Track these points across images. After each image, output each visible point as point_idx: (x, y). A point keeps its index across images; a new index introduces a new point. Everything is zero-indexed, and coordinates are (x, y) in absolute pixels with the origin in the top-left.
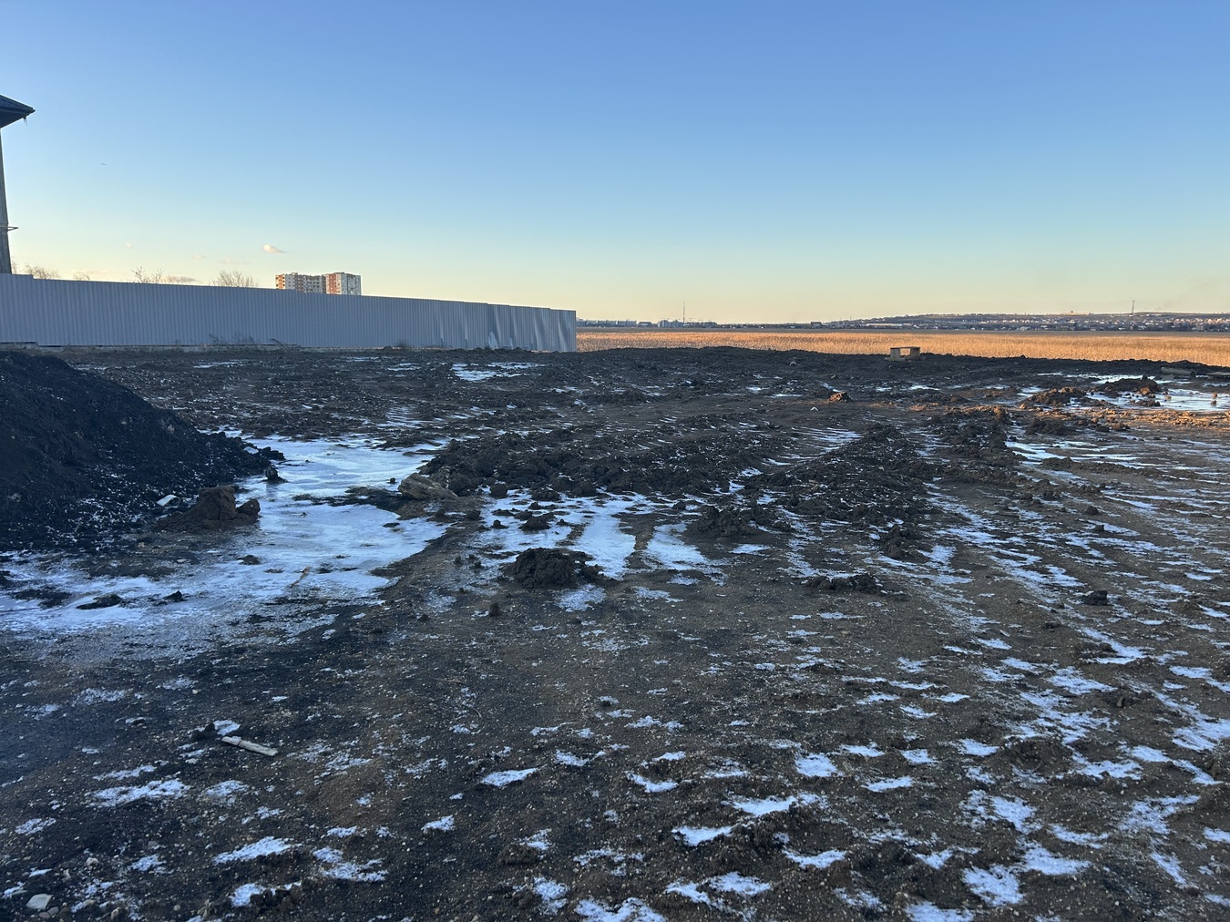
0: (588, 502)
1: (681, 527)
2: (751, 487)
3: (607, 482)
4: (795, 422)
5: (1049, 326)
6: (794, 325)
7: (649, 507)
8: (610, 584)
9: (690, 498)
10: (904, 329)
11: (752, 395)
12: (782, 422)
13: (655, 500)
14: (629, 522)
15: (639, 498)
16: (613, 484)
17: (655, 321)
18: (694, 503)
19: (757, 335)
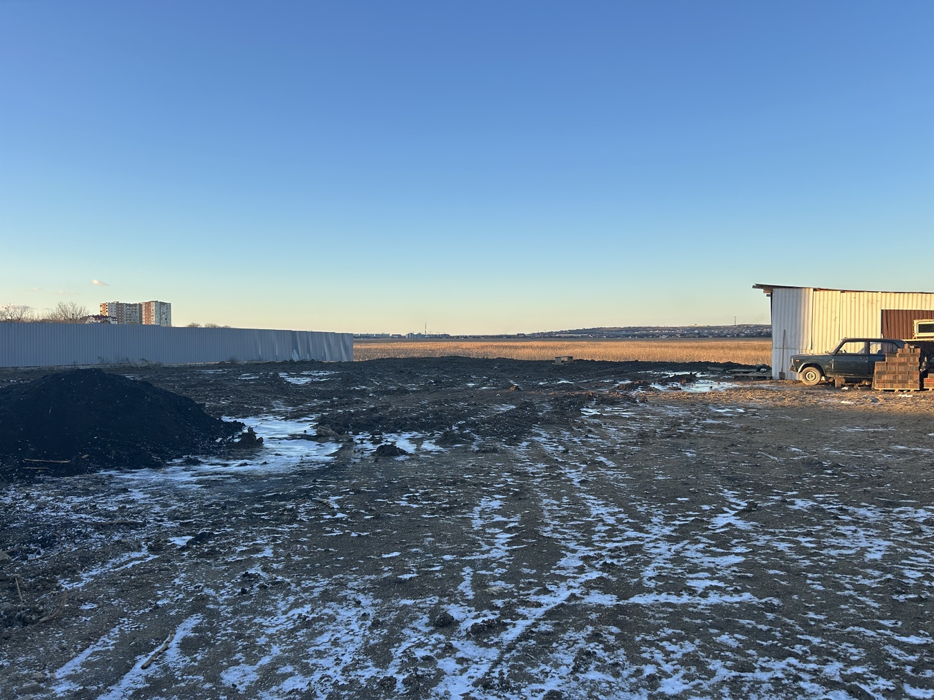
0: (395, 435)
1: (434, 441)
2: (461, 427)
3: (401, 428)
4: (487, 401)
5: (681, 335)
6: (505, 336)
7: (420, 436)
8: (411, 454)
9: (436, 432)
10: (583, 338)
11: (469, 388)
12: (481, 402)
13: (422, 433)
14: (412, 440)
15: (415, 433)
16: (404, 428)
17: (404, 334)
18: (438, 433)
19: (479, 344)
